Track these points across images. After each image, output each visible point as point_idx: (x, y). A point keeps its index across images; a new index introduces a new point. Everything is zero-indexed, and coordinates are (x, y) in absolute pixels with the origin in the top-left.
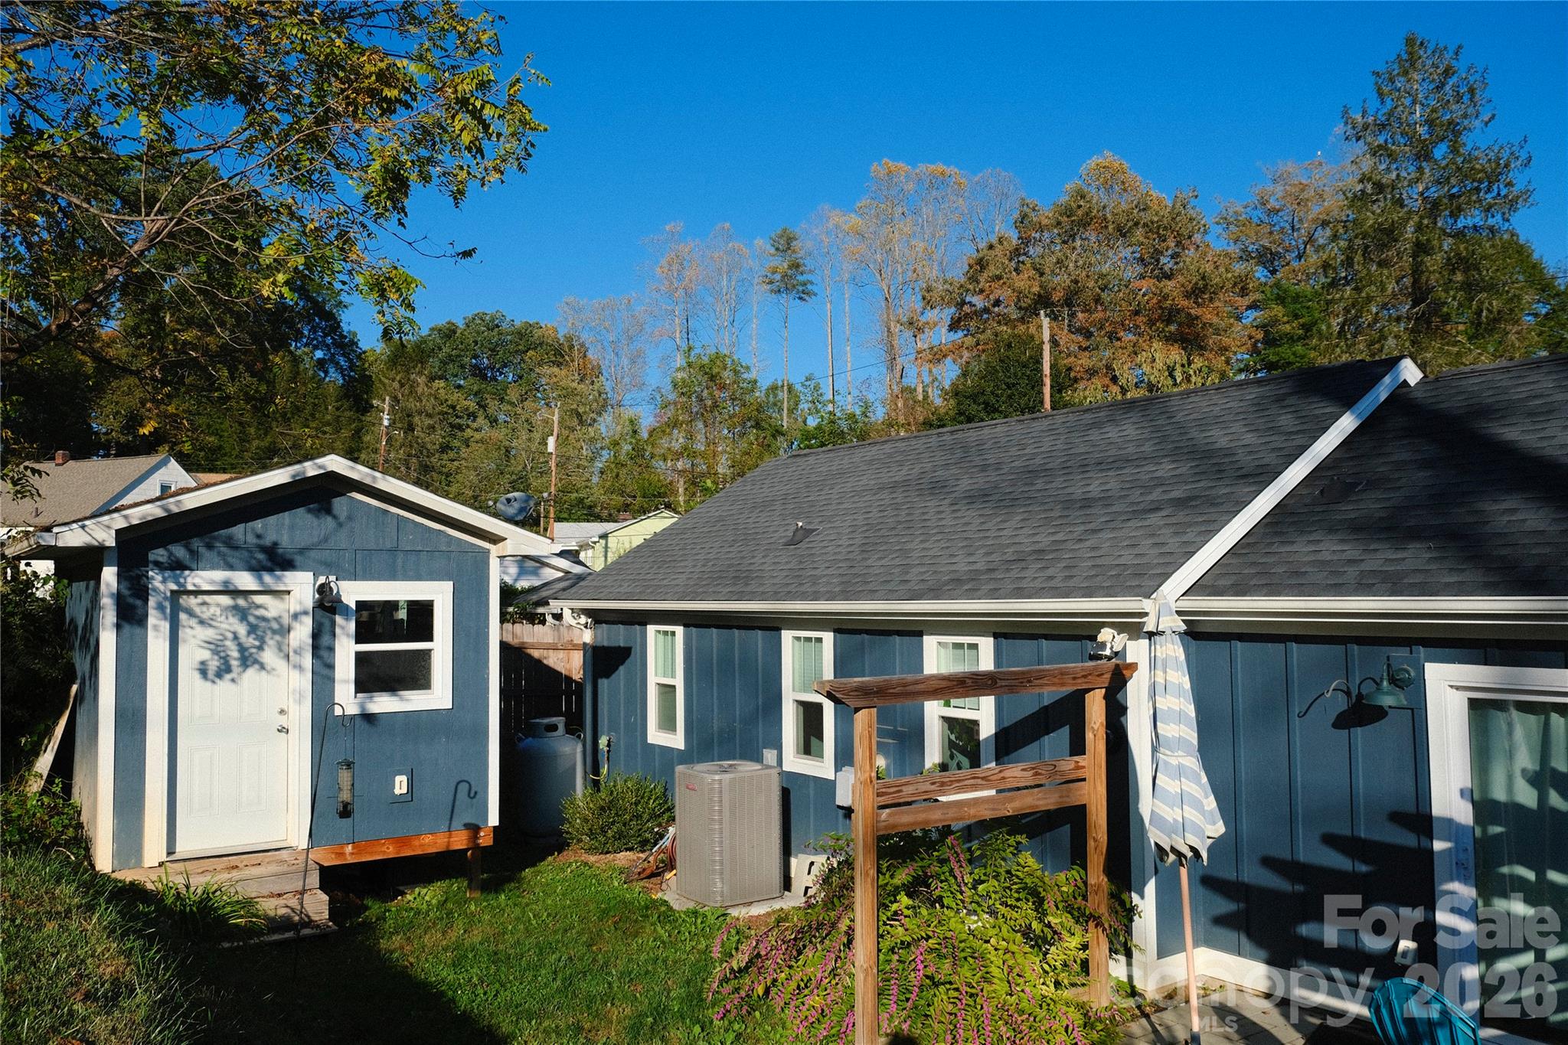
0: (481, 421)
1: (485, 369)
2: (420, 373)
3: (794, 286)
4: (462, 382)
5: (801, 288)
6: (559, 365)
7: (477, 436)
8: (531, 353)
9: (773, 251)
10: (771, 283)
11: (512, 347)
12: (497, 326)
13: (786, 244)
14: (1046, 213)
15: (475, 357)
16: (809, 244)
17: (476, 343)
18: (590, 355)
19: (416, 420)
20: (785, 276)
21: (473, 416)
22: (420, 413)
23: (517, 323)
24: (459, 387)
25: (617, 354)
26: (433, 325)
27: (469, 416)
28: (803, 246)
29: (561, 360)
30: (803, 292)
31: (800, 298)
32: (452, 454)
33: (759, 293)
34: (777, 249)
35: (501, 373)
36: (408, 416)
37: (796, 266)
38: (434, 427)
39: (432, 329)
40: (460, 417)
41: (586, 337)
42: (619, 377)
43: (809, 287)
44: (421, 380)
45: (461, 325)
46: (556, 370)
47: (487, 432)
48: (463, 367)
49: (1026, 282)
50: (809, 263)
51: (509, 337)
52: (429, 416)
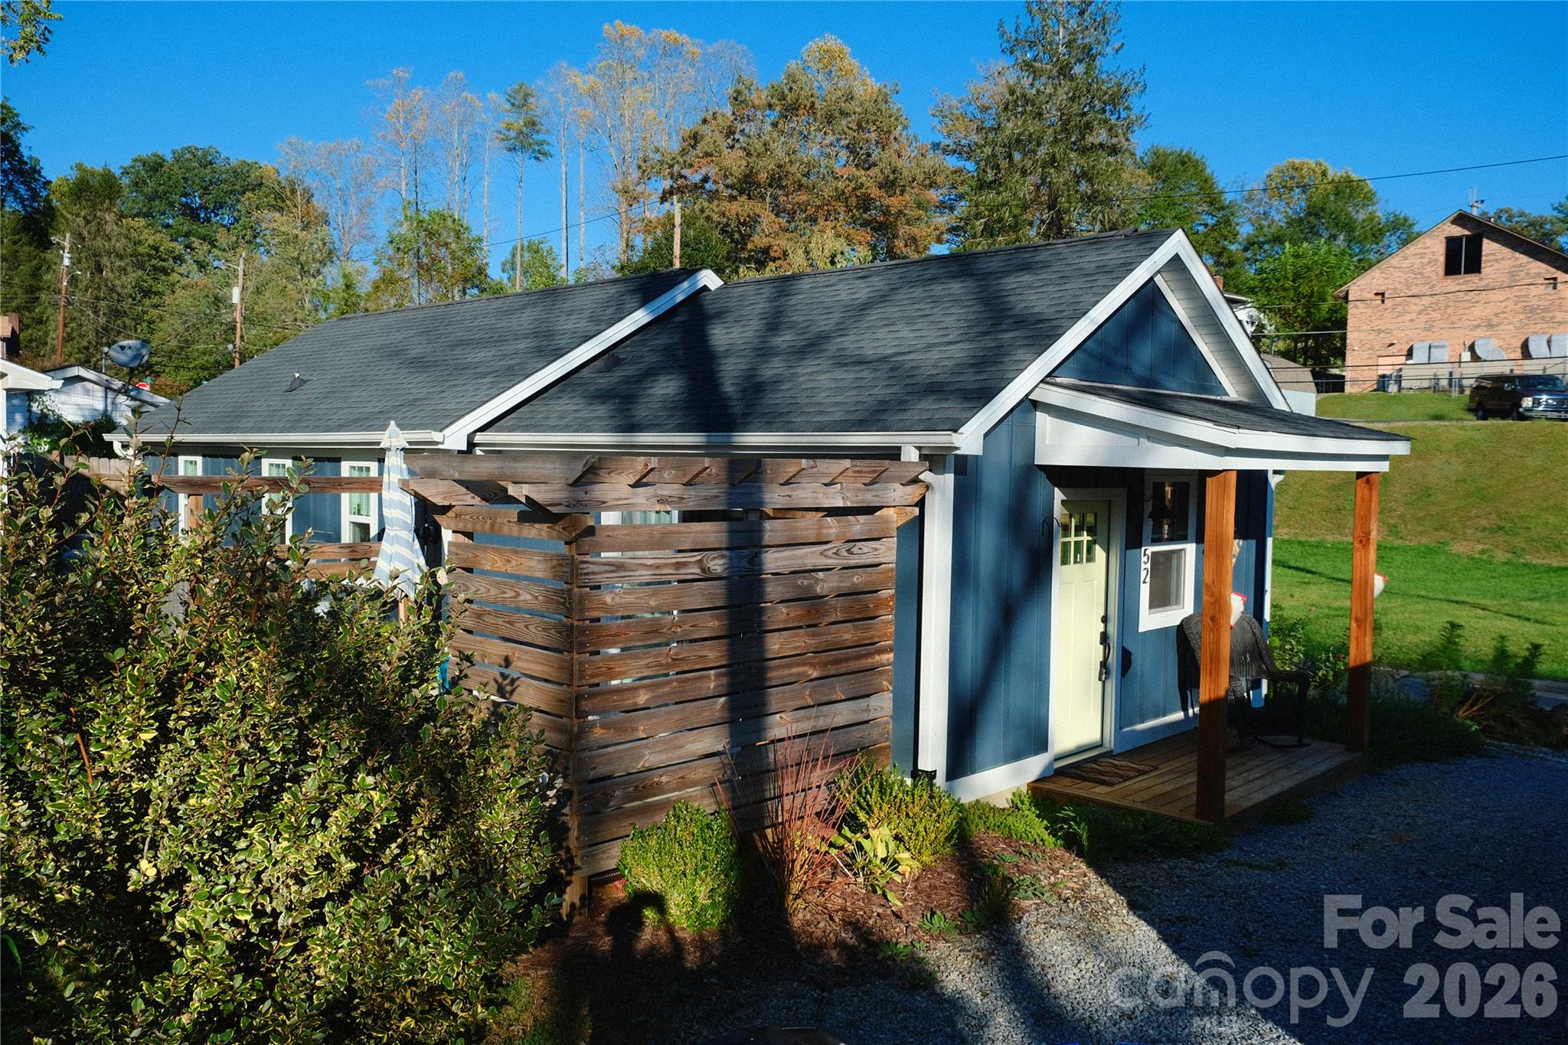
0: (190, 266)
1: (197, 209)
2: (109, 210)
3: (530, 145)
4: (171, 221)
5: (537, 148)
6: (281, 210)
7: (184, 281)
8: (248, 194)
9: (508, 106)
10: (507, 139)
11: (225, 187)
12: (211, 163)
13: (521, 101)
14: (759, 96)
15: (185, 195)
16: (544, 102)
17: (185, 179)
18: (314, 200)
19: (105, 260)
20: (521, 132)
21: (179, 259)
22: (109, 253)
23: (234, 162)
24: (168, 226)
25: (345, 203)
26: (135, 156)
27: (174, 258)
28: (539, 104)
29: (282, 205)
30: (539, 152)
31: (537, 158)
32: (155, 300)
33: (493, 151)
34: (513, 105)
35: (216, 215)
36: (95, 255)
37: (532, 124)
38: (125, 269)
39: (135, 160)
40: (164, 260)
41: (310, 182)
42: (347, 229)
43: (545, 147)
44: (109, 217)
45: (169, 157)
46: (278, 215)
47: (197, 277)
48: (172, 205)
49: (735, 162)
50: (545, 123)
51: (224, 176)
52: (121, 257)
